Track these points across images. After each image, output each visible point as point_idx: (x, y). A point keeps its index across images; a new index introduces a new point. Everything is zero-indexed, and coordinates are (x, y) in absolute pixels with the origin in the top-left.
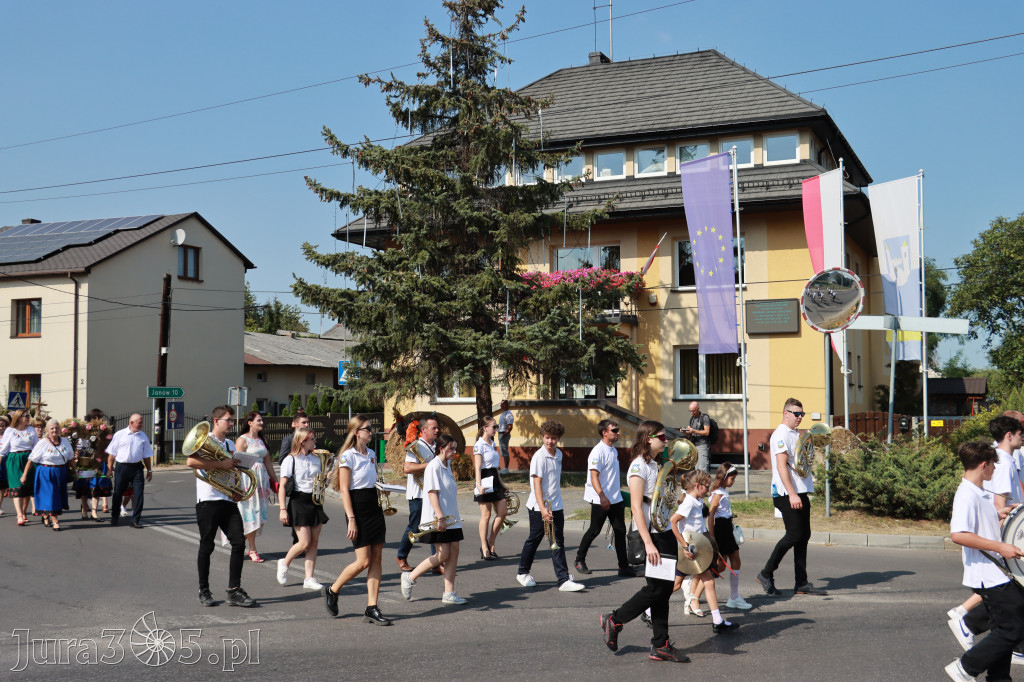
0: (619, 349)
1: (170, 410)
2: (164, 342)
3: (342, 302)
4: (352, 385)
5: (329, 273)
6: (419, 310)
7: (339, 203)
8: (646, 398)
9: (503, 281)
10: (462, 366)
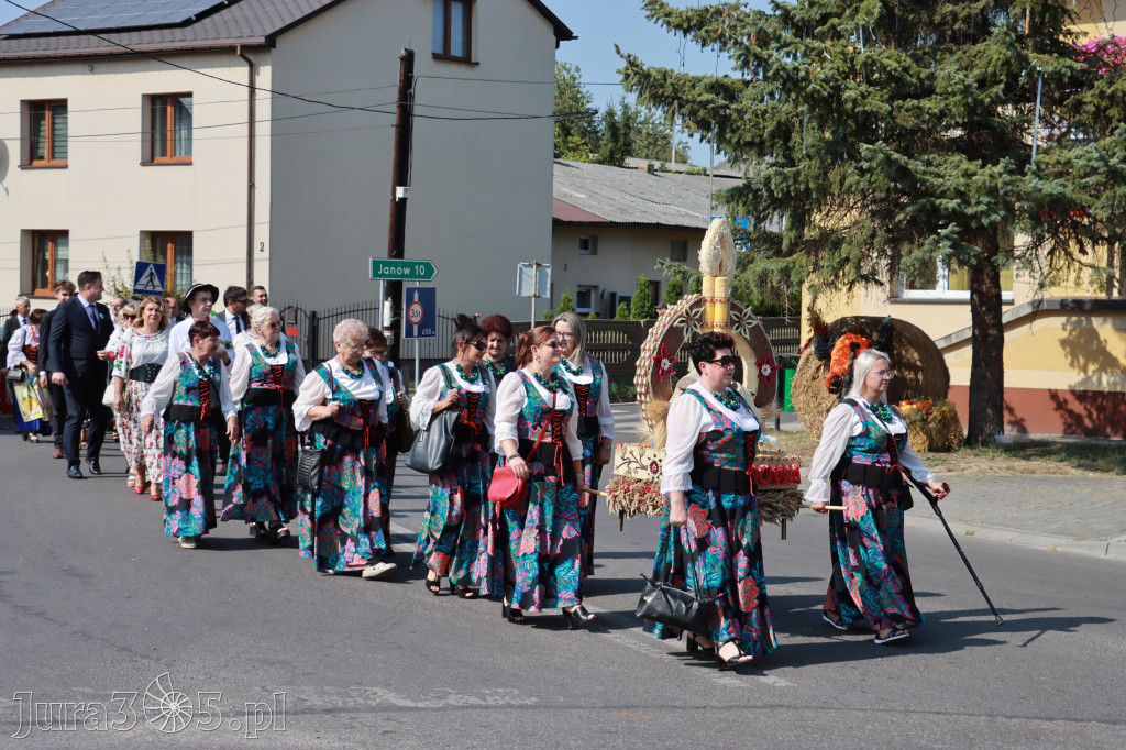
1: (410, 302)
2: (402, 176)
3: (708, 102)
5: (690, 44)
6: (853, 116)
9: (1032, 56)
10: (933, 229)
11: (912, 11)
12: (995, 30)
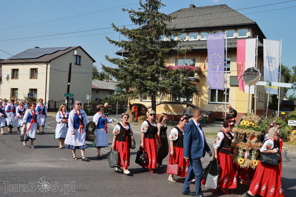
0: (192, 88)
1: (70, 100)
2: (69, 81)
3: (114, 72)
4: (117, 95)
5: (112, 64)
6: (135, 75)
7: (115, 44)
8: (201, 102)
9: (160, 67)
10: (146, 91)
11: (144, 60)
12: (155, 64)
